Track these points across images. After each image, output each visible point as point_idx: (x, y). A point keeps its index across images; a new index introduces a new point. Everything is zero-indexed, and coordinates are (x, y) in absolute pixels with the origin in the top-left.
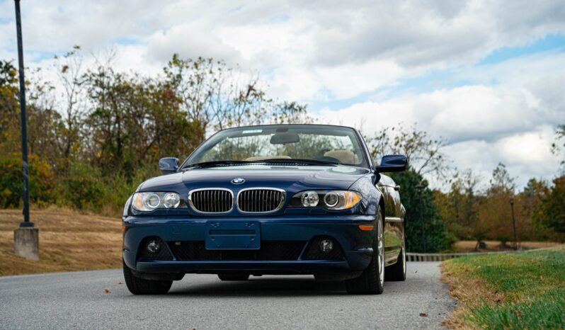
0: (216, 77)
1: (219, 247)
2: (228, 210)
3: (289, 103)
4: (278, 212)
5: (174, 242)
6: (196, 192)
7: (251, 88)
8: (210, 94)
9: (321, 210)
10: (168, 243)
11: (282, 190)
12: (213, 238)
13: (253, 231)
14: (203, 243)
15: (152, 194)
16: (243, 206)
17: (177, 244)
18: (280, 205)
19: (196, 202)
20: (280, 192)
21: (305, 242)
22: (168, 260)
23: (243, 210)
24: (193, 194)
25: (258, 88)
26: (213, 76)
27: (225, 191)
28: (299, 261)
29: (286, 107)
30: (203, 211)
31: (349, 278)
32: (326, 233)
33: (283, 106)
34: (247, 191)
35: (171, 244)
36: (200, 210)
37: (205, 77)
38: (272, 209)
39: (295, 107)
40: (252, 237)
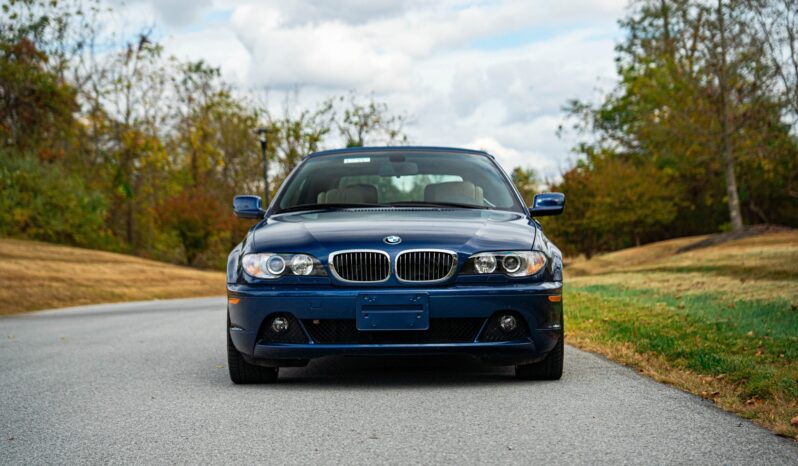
0: (88, 19)
1: (375, 327)
2: (383, 278)
3: (195, 60)
4: (448, 281)
5: (312, 320)
6: (339, 255)
7: (144, 40)
8: (80, 46)
9: (500, 277)
10: (304, 321)
11: (452, 252)
12: (367, 315)
13: (420, 307)
14: (353, 322)
15: (274, 256)
16: (403, 273)
17: (316, 322)
18: (451, 272)
19: (340, 268)
20: (450, 255)
21: (484, 319)
22: (300, 343)
23: (403, 278)
24: (335, 257)
25: (153, 39)
26: (83, 19)
27: (378, 254)
28: (476, 344)
29: (190, 69)
30: (350, 279)
31: (531, 362)
32: (509, 307)
33: (186, 68)
34: (408, 254)
35: (308, 322)
36: (345, 278)
37: (70, 20)
38: (441, 277)
39: (204, 67)
40: (418, 314)
